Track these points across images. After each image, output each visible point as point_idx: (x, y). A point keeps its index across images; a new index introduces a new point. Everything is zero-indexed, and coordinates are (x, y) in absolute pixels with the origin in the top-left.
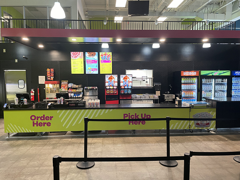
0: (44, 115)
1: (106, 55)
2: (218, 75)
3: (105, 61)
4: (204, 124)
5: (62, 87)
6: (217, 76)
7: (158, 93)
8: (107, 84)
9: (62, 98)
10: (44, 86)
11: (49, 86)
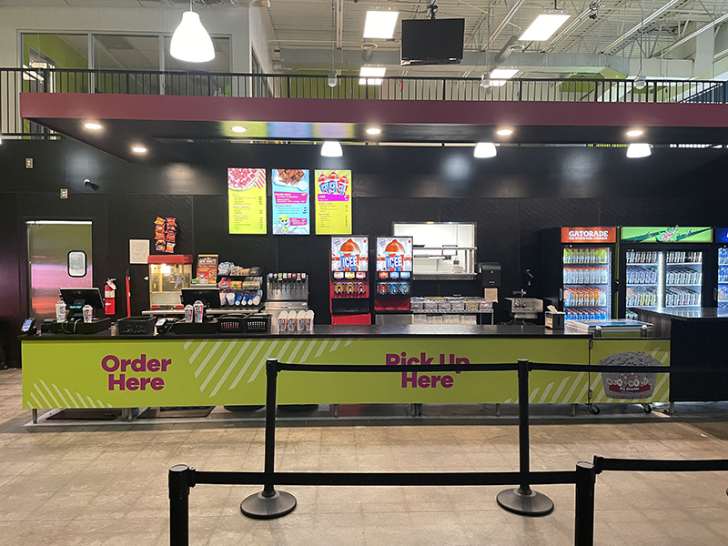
0: (143, 356)
1: (333, 178)
2: (673, 239)
3: (331, 198)
4: (634, 387)
5: (200, 273)
6: (672, 243)
7: (491, 295)
8: (335, 265)
9: (199, 304)
10: (144, 269)
11: (162, 271)
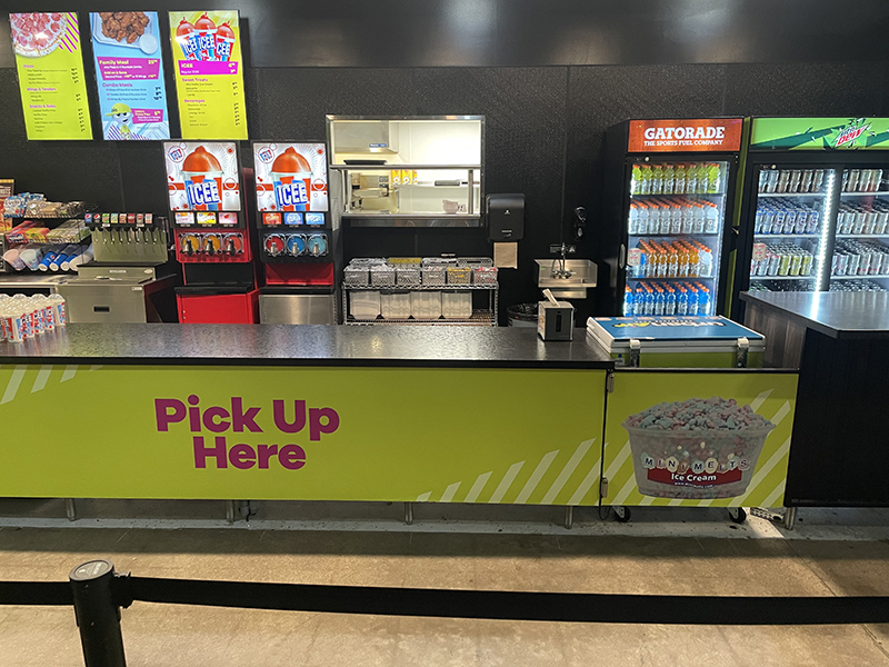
1: (204, 27)
2: (860, 142)
3: (204, 67)
4: (705, 473)
6: (857, 151)
7: (506, 255)
8: (177, 199)
